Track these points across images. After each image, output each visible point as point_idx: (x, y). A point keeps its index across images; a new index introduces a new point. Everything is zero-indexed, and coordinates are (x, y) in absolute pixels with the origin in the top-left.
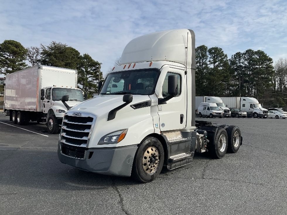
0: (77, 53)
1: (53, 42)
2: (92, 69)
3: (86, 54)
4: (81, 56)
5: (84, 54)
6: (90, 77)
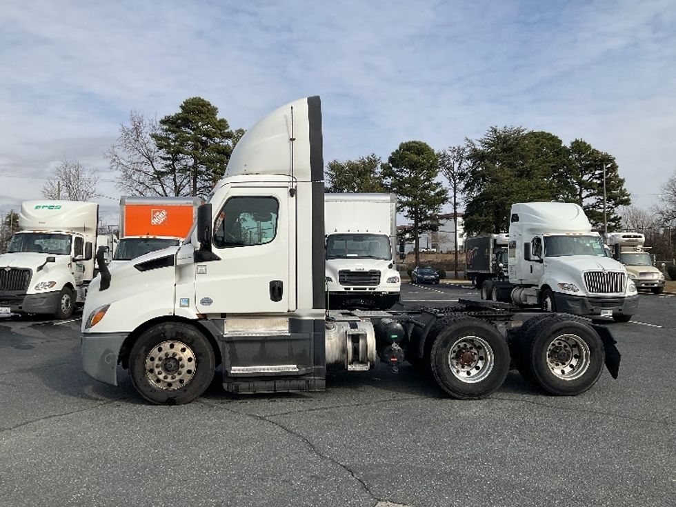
0: (553, 141)
1: (491, 130)
2: (594, 174)
3: (579, 139)
4: (565, 147)
5: (574, 140)
6: (588, 196)
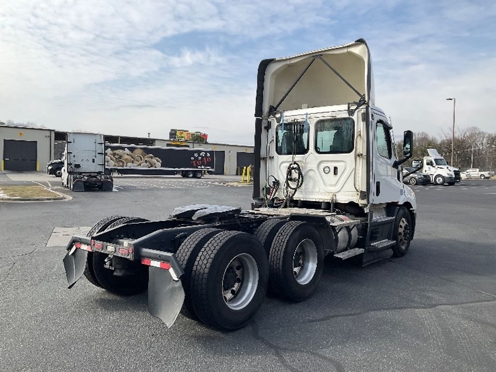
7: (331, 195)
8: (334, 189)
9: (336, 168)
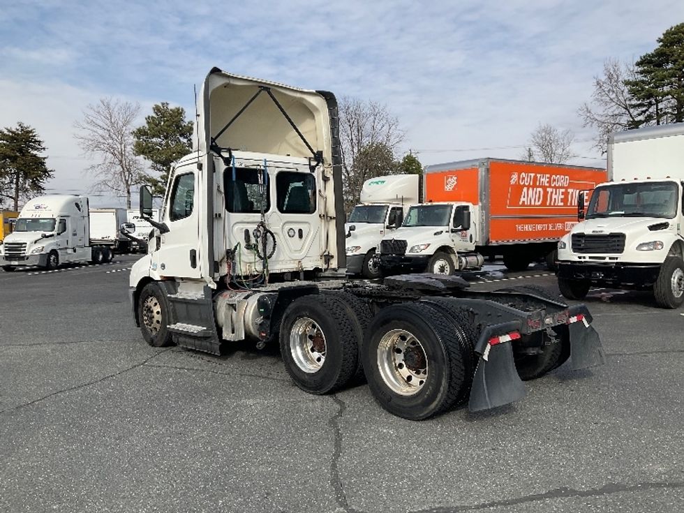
7: (297, 262)
8: (298, 256)
9: (300, 231)
